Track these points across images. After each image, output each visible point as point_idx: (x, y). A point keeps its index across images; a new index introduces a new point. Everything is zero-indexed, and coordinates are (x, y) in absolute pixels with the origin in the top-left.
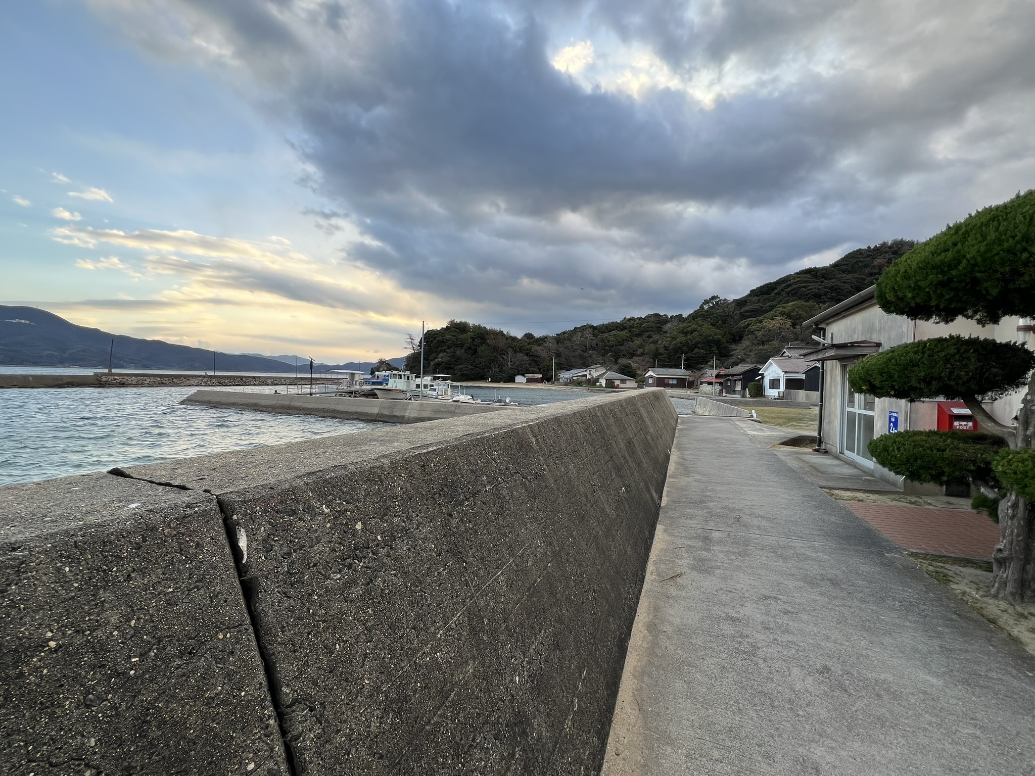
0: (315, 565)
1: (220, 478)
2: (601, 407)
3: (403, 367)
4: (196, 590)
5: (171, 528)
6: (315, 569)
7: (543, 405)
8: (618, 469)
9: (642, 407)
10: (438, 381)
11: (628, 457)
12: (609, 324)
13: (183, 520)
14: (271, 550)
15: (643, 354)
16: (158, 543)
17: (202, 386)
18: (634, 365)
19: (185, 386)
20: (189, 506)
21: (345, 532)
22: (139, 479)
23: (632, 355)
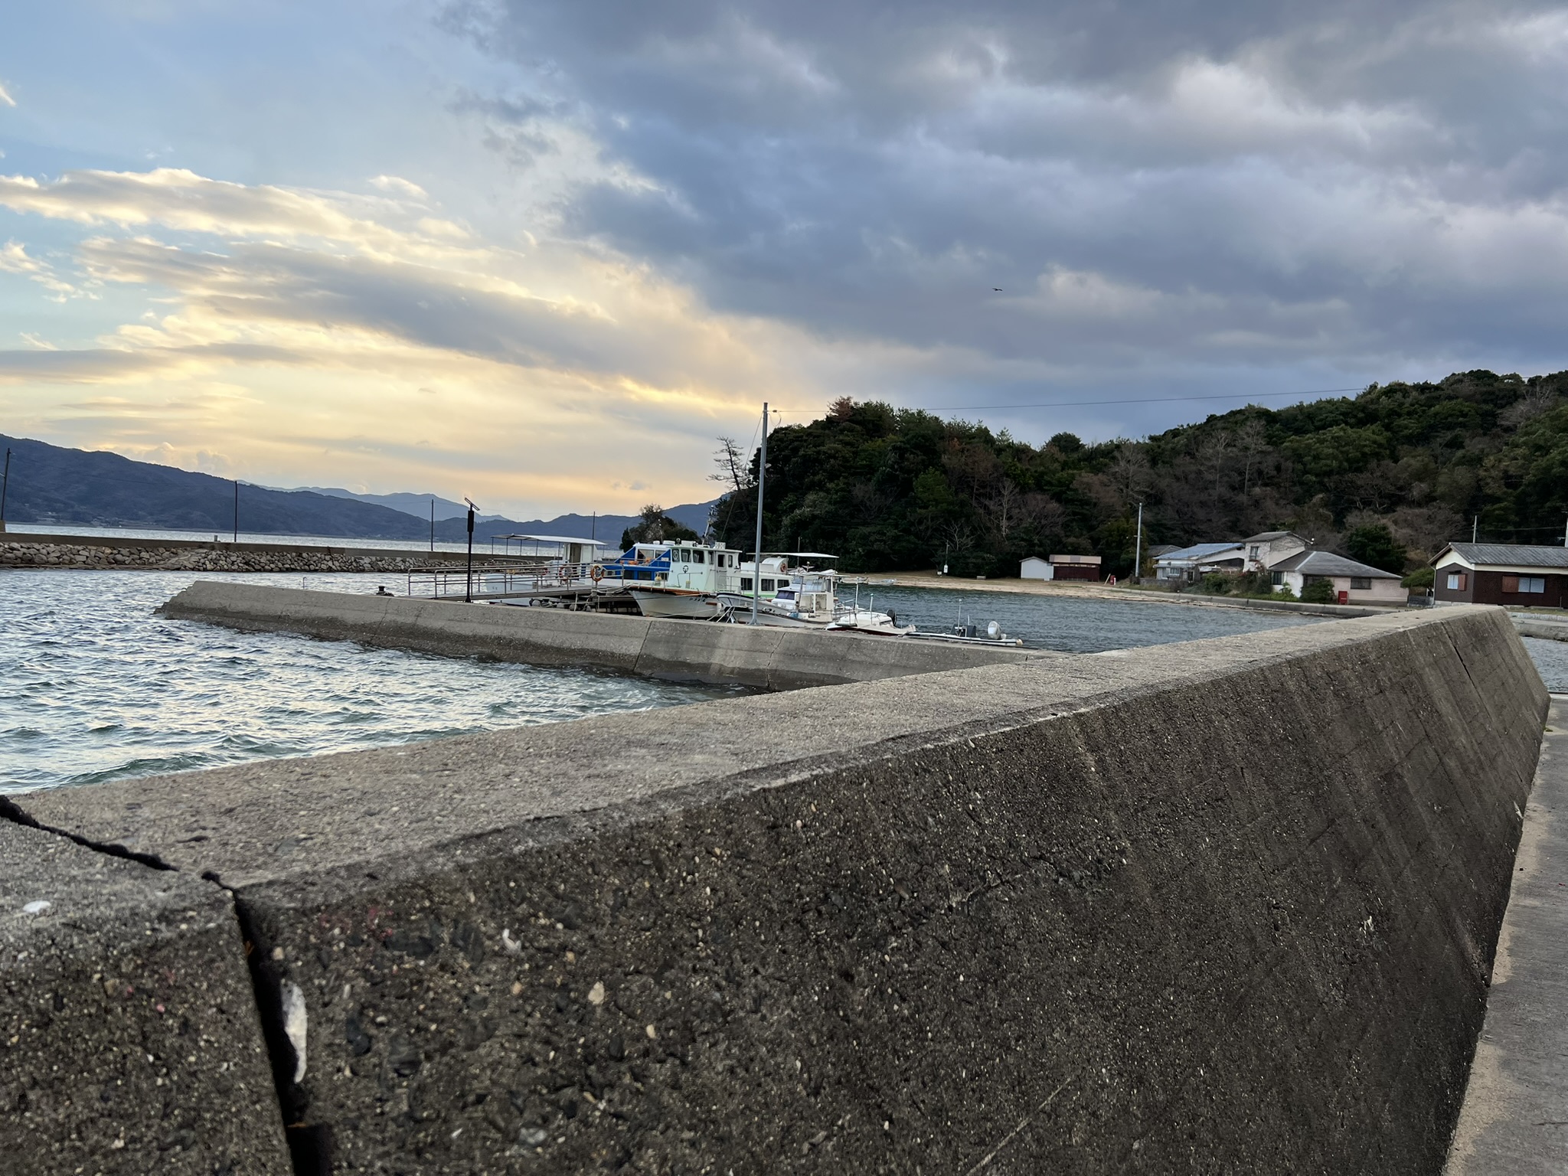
0: (480, 1099)
1: (244, 838)
2: (1297, 664)
3: (705, 529)
4: (178, 1148)
5: (121, 975)
6: (479, 1110)
7: (1114, 653)
8: (1353, 860)
9: (1430, 665)
10: (799, 572)
11: (1383, 824)
12: (1320, 406)
13: (150, 953)
14: (368, 1050)
15: (1429, 499)
16: (90, 1015)
17: (205, 570)
18: (1398, 533)
19: (167, 569)
20: (167, 916)
21: (559, 1010)
22: (52, 831)
23: (1392, 501)
